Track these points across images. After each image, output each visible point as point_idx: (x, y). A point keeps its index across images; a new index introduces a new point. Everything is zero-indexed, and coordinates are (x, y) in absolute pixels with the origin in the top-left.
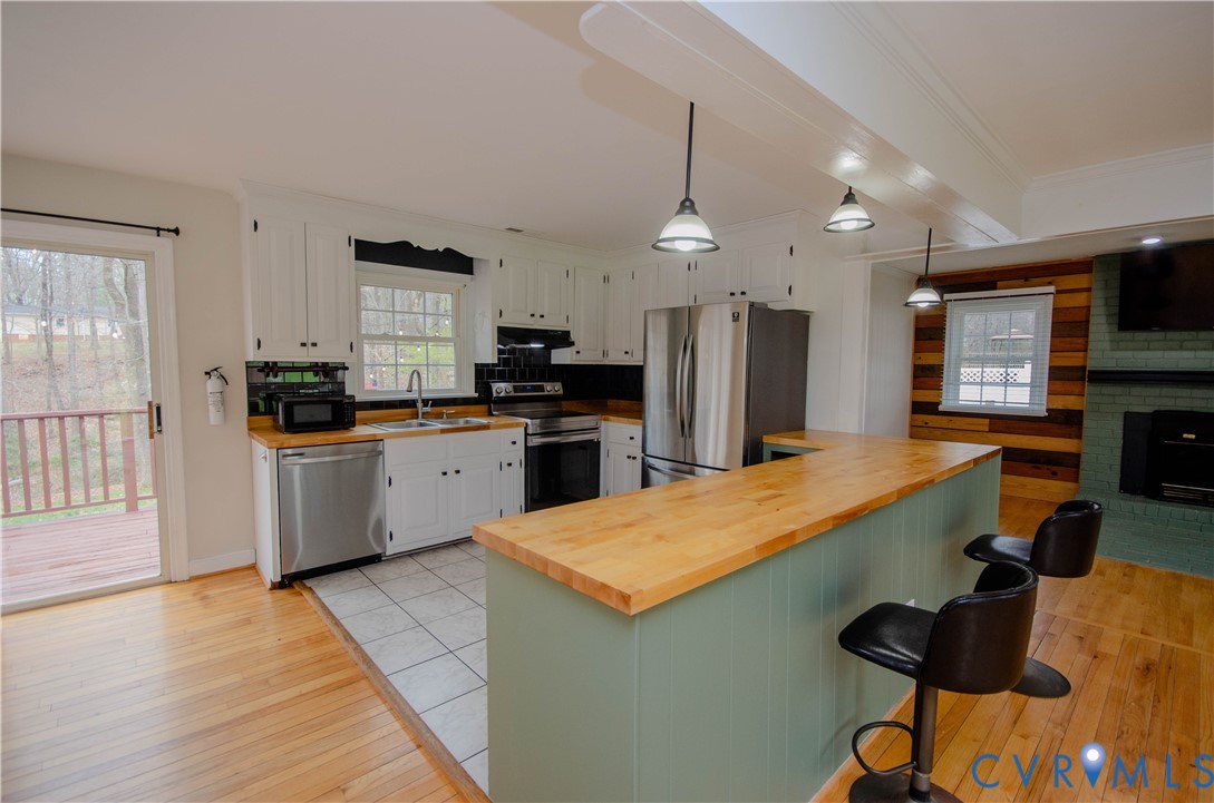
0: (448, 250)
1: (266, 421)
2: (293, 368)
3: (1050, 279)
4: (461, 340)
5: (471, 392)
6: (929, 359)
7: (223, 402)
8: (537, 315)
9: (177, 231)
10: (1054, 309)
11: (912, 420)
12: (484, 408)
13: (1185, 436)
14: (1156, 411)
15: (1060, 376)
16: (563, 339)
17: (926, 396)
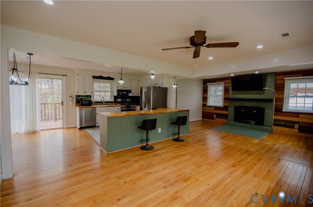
0: (108, 77)
1: (78, 104)
2: (83, 96)
3: (224, 81)
4: (112, 92)
5: (113, 101)
6: (205, 96)
7: (72, 101)
8: (125, 87)
9: (66, 75)
10: (224, 87)
11: (202, 108)
12: (115, 103)
13: (254, 111)
14: (239, 106)
15: (226, 99)
16: (130, 91)
17: (205, 103)
